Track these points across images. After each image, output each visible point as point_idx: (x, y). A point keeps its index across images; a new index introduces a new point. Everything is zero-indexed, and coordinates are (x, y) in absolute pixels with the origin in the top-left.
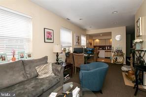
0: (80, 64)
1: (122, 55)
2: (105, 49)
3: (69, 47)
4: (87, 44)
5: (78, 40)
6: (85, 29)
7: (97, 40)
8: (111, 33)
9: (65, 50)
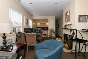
0: (32, 43)
1: (54, 33)
2: (43, 29)
3: (19, 27)
4: (33, 25)
5: (27, 22)
6: (32, 15)
7: (39, 24)
8: (48, 19)
9: (14, 30)
